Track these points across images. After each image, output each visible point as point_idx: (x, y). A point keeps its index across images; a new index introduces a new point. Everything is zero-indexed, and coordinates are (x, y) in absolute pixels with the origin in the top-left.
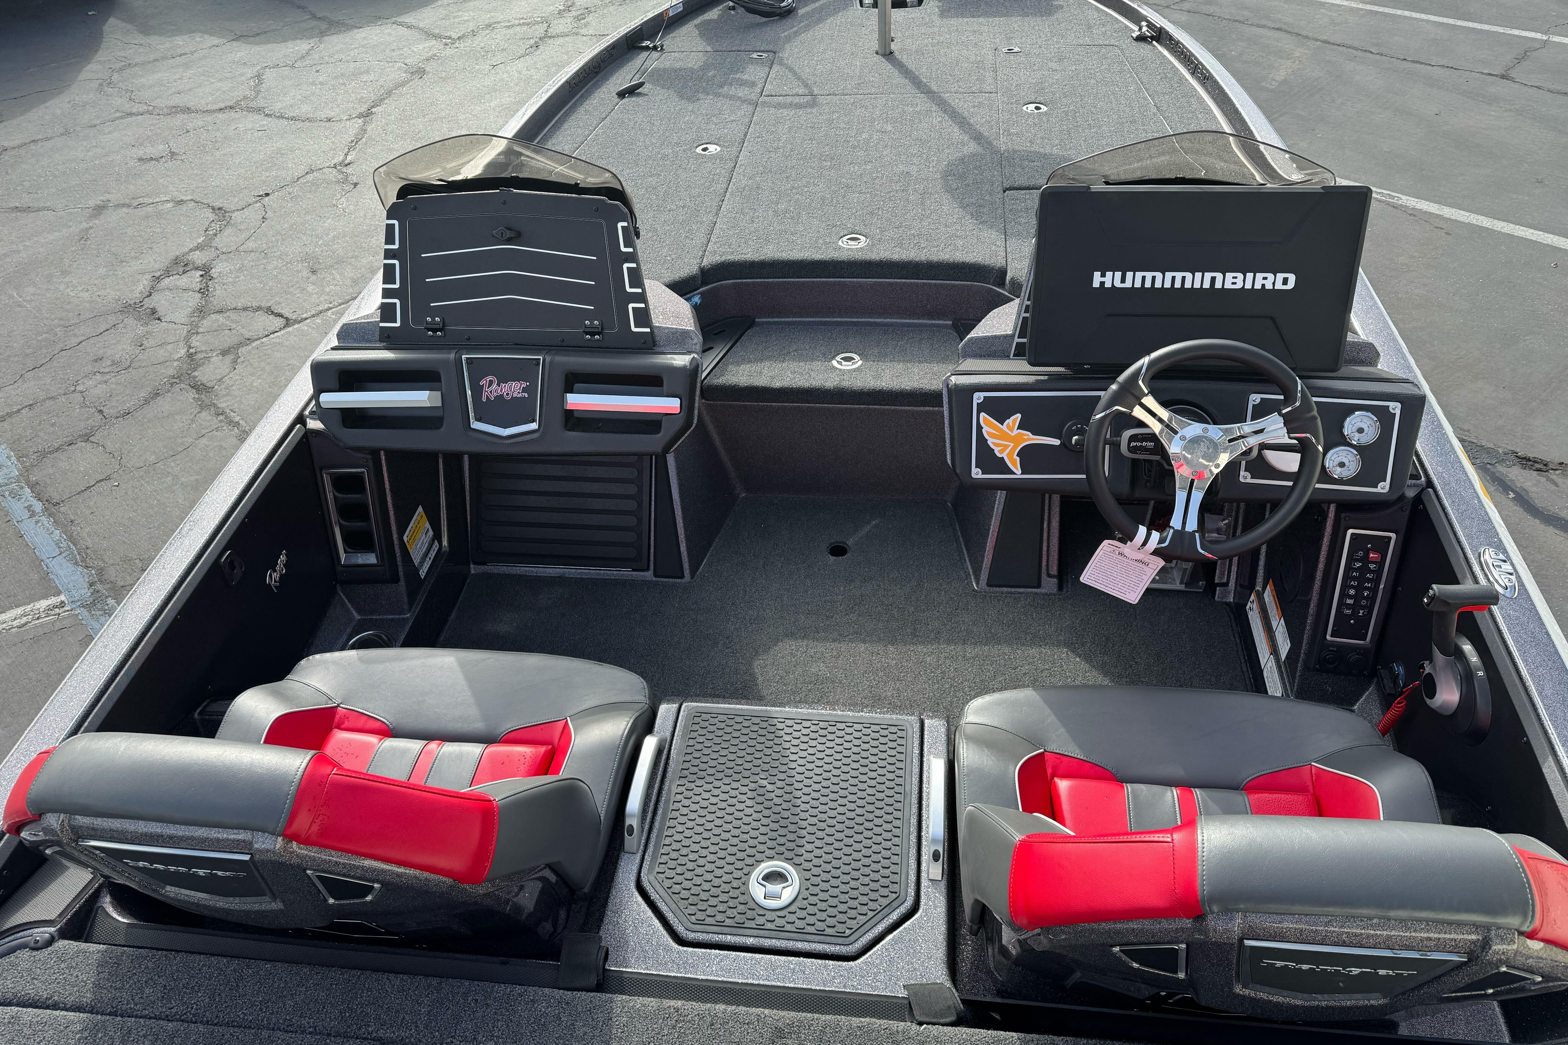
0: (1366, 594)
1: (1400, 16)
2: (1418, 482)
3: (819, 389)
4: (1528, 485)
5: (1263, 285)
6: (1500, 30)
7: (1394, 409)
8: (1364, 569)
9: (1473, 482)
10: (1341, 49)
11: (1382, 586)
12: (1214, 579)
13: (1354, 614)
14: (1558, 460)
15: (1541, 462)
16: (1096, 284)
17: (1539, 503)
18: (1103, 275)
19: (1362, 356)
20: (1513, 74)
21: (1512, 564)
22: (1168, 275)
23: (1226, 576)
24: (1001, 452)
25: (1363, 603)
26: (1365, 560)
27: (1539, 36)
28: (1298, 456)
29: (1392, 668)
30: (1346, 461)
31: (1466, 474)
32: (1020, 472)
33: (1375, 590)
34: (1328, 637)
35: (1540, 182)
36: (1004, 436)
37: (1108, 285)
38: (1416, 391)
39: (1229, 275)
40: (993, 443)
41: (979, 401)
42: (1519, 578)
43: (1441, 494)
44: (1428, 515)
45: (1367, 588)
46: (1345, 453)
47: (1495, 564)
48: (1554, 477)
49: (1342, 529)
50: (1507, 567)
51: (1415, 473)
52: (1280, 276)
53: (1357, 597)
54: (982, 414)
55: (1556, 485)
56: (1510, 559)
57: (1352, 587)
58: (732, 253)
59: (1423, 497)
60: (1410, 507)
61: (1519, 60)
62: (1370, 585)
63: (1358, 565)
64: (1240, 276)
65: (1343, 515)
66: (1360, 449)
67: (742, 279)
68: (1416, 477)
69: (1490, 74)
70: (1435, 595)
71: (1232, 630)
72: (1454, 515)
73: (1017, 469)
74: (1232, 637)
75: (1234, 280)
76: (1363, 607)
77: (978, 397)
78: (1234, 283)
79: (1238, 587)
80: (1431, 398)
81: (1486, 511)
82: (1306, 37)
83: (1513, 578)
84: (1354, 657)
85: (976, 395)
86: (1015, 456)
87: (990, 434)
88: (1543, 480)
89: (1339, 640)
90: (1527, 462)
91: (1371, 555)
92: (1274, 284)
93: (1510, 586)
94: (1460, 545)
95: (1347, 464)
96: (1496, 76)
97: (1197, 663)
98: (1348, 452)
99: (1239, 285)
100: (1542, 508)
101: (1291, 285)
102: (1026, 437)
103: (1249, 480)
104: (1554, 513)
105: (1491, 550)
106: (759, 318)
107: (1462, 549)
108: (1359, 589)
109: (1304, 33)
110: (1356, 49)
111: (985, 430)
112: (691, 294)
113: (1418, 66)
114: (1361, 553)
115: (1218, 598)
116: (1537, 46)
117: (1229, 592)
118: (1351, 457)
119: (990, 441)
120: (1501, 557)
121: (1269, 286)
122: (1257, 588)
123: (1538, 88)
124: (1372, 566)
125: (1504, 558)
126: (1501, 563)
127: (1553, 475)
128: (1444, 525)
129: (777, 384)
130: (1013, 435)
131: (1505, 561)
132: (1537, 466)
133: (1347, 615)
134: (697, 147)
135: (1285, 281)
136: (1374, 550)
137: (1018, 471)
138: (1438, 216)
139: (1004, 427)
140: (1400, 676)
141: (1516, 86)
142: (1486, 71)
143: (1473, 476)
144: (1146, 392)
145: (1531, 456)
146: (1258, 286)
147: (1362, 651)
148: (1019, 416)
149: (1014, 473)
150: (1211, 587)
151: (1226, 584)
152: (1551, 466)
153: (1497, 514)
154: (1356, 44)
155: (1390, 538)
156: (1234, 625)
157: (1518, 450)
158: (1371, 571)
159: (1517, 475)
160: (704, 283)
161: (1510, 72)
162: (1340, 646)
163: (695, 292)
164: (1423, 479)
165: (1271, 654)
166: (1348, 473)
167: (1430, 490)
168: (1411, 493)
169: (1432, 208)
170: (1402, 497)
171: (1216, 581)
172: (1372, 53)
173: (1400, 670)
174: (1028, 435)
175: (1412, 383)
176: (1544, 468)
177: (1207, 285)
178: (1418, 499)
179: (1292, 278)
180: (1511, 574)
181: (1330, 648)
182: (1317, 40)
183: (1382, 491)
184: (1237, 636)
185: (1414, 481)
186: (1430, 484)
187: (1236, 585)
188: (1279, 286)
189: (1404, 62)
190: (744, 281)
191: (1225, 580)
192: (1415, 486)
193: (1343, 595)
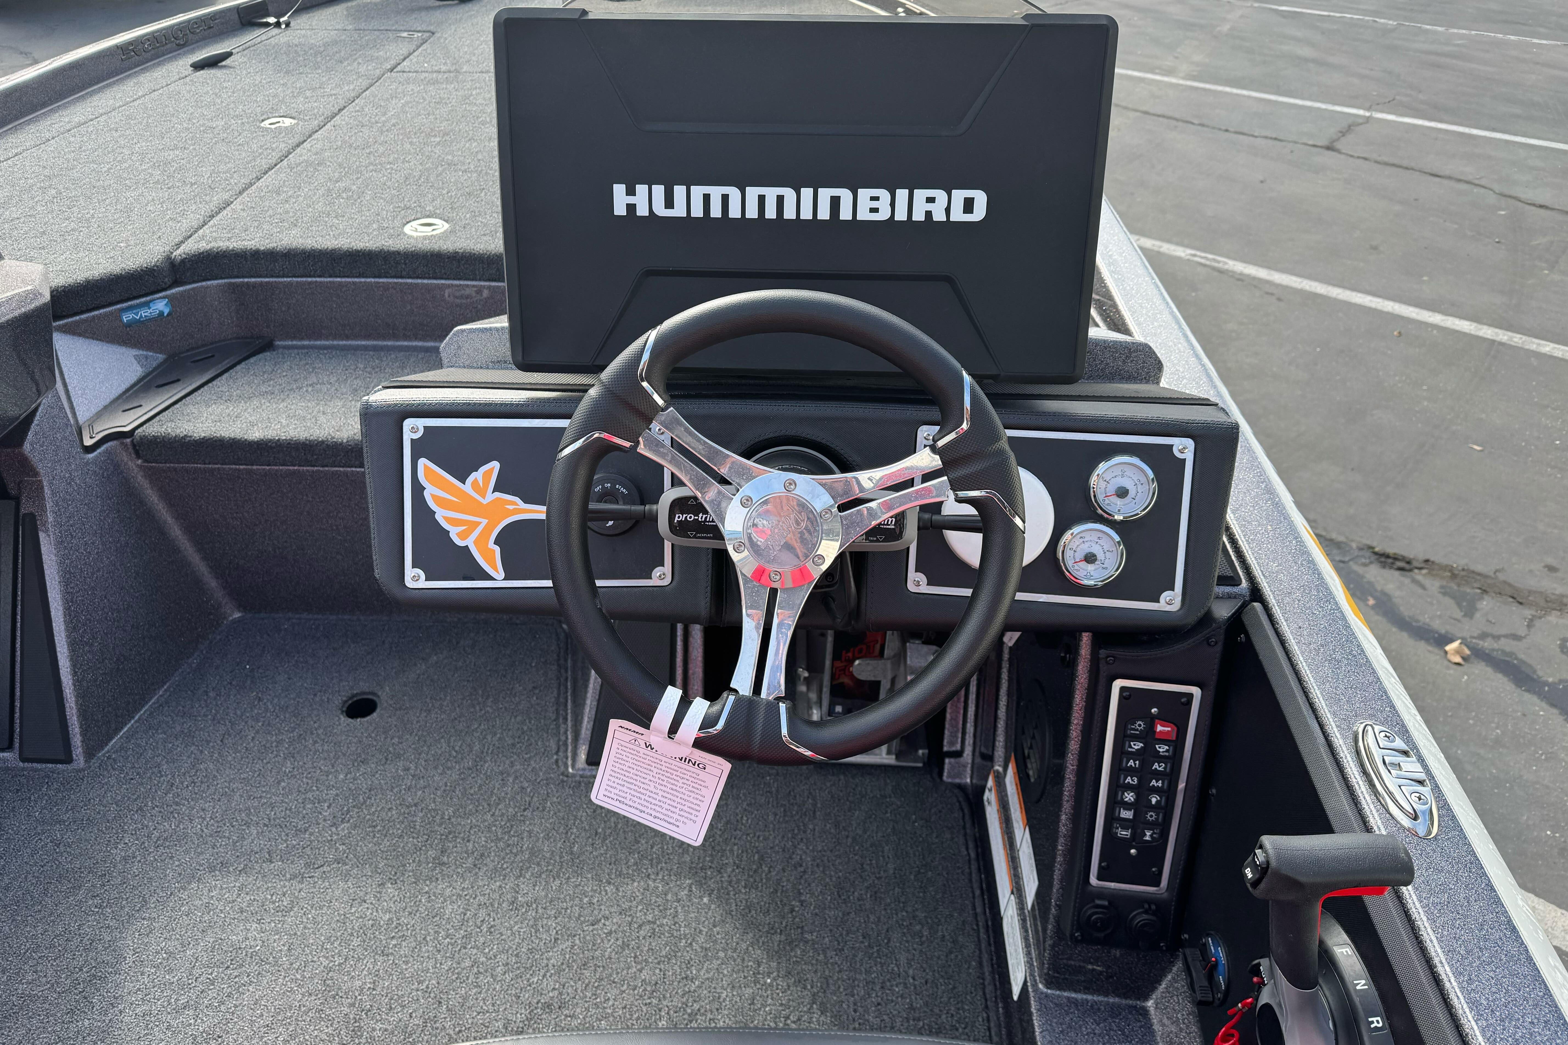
0: (1154, 801)
1: (1221, 92)
2: (1235, 590)
3: (323, 442)
4: (1390, 588)
5: (929, 214)
6: (1323, 106)
7: (1181, 452)
8: (1147, 755)
9: (1333, 589)
10: (1161, 119)
11: (1182, 786)
12: (942, 746)
13: (1136, 837)
14: (1422, 557)
15: (1403, 559)
16: (620, 210)
17: (1406, 611)
18: (631, 192)
19: (1130, 367)
20: (1338, 145)
21: (1421, 760)
22: (753, 193)
23: (959, 740)
24: (463, 535)
25: (1151, 816)
26: (1148, 737)
27: (1361, 112)
28: (978, 538)
29: (1204, 948)
30: (1096, 550)
31: (1319, 574)
32: (503, 575)
33: (1169, 794)
34: (1093, 880)
35: (1375, 248)
36: (468, 505)
37: (642, 211)
38: (1220, 418)
39: (864, 194)
40: (446, 519)
41: (416, 436)
42: (1436, 789)
43: (1277, 611)
44: (1255, 655)
45: (1155, 790)
46: (1094, 536)
47: (1387, 759)
48: (1419, 578)
49: (1102, 681)
50: (1411, 766)
51: (1229, 573)
52: (959, 196)
53: (1140, 806)
54: (423, 462)
55: (1423, 587)
56: (1415, 747)
57: (1129, 788)
58: (229, 239)
59: (1246, 619)
60: (1222, 637)
61: (1343, 134)
62: (1160, 784)
63: (1137, 746)
64: (884, 195)
65: (1103, 653)
66: (1123, 528)
67: (243, 277)
68: (1231, 580)
69: (1314, 146)
70: (1268, 863)
71: (965, 835)
72: (1302, 653)
73: (496, 570)
74: (963, 849)
75: (875, 204)
76: (1151, 825)
77: (413, 430)
78: (874, 210)
79: (978, 760)
80: (1245, 428)
81: (1359, 646)
82: (1126, 108)
83: (1426, 790)
84: (1140, 918)
85: (408, 423)
86: (491, 545)
87: (443, 503)
88: (1407, 581)
89: (1113, 885)
90: (1386, 559)
91: (1159, 728)
92: (948, 210)
93: (1423, 812)
94: (1317, 718)
95: (1100, 556)
96: (1321, 147)
97: (903, 899)
98: (1100, 535)
99: (884, 215)
100: (1409, 617)
101: (979, 213)
102: (511, 507)
103: (925, 588)
104: (1424, 624)
105: (1377, 728)
106: (280, 340)
107: (1321, 726)
108: (1142, 791)
109: (1124, 104)
110: (1177, 120)
111: (430, 493)
112: (148, 298)
113: (1241, 137)
114: (1140, 725)
115: (949, 776)
116: (1361, 121)
117: (965, 766)
118: (1106, 544)
119: (441, 516)
120: (1399, 744)
121: (939, 216)
122: (997, 768)
123: (1365, 159)
124: (1162, 749)
125: (1404, 746)
126: (1401, 759)
127: (1418, 575)
128: (1285, 676)
129: (255, 435)
130: (485, 502)
131: (1405, 753)
132: (1400, 564)
133: (1123, 840)
134: (263, 121)
135: (969, 205)
136: (1163, 718)
137: (498, 573)
138: (1267, 282)
139: (467, 487)
140: (1220, 968)
141: (1343, 157)
142: (1311, 142)
143: (1332, 578)
144: (660, 402)
145: (1391, 551)
146: (919, 216)
147: (1153, 907)
148: (495, 466)
149: (491, 578)
150: (937, 758)
151: (958, 754)
152: (1415, 564)
153: (1379, 650)
154: (1177, 115)
155: (1190, 696)
156: (968, 825)
157: (1374, 544)
158: (1160, 758)
159: (1375, 574)
160: (176, 283)
161: (1335, 144)
162: (1114, 898)
163: (161, 295)
164: (1244, 584)
165: (1012, 893)
166: (1105, 574)
167: (1257, 605)
168: (1223, 611)
169: (1262, 273)
170: (1207, 618)
171: (945, 749)
172: (1193, 123)
173: (1219, 953)
174: (515, 503)
175: (1216, 405)
176: (1407, 566)
177: (824, 214)
178: (1236, 623)
179: (980, 198)
180: (1421, 782)
181: (1098, 902)
182: (1136, 110)
183: (1168, 608)
184: (971, 845)
185: (1228, 589)
186: (1256, 594)
187: (973, 755)
188: (956, 215)
189: (1227, 133)
190: (246, 280)
191: (958, 747)
192: (1230, 597)
193: (1114, 802)
